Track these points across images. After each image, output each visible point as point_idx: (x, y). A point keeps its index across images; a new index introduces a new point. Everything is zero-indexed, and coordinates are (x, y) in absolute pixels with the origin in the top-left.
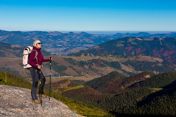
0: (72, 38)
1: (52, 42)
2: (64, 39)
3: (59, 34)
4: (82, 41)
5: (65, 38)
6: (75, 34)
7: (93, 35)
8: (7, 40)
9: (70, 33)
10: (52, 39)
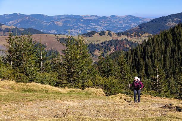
0: (112, 22)
1: (82, 27)
2: (100, 24)
3: (95, 18)
4: (125, 26)
5: (102, 23)
6: (118, 17)
7: (143, 19)
8: (19, 25)
9: (111, 16)
10: (83, 23)
